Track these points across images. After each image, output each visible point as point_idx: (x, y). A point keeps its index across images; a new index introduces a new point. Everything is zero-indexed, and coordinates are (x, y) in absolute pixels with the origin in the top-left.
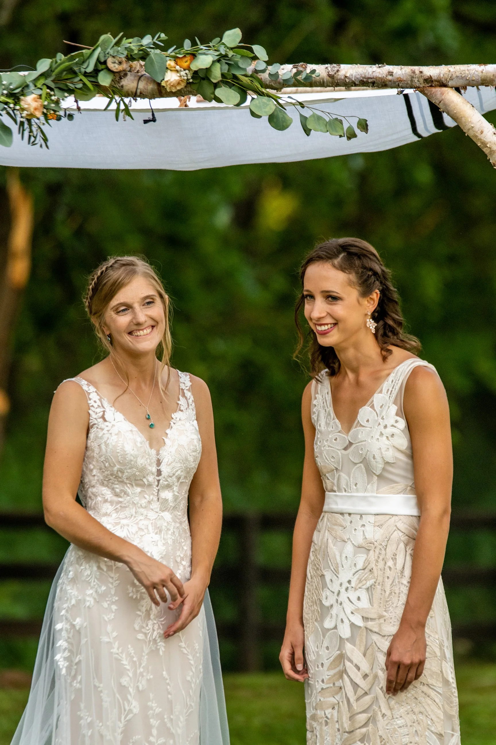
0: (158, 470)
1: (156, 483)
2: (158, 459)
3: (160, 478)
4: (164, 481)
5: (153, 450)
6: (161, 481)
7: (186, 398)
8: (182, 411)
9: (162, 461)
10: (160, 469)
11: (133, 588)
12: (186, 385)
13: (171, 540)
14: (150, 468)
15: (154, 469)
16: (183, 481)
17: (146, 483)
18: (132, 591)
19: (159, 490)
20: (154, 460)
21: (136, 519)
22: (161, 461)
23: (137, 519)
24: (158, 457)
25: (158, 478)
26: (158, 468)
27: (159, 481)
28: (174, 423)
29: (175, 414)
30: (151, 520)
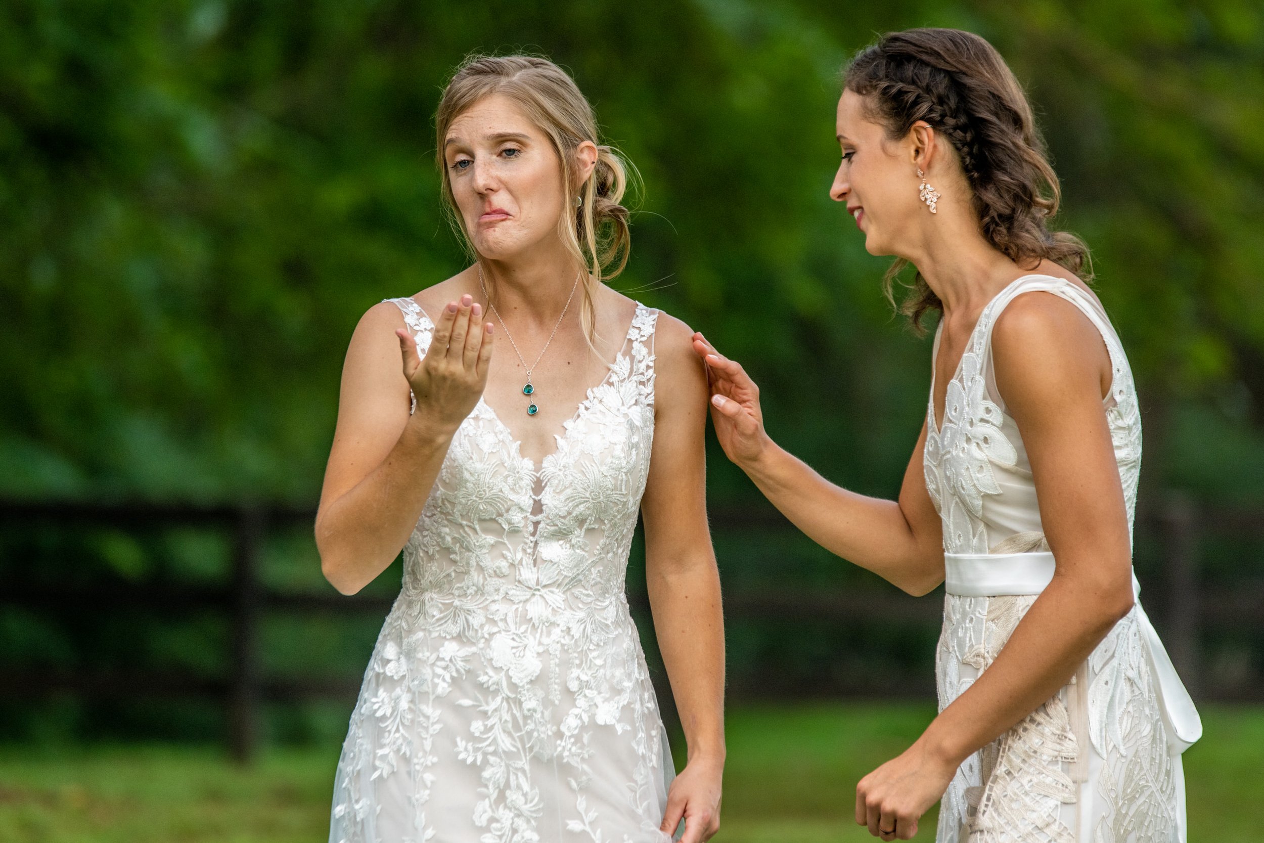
0: (535, 501)
1: (531, 529)
2: (538, 479)
3: (539, 517)
4: (548, 525)
5: (526, 459)
6: (541, 526)
7: (632, 358)
8: (611, 384)
9: (546, 484)
10: (540, 500)
11: (467, 742)
12: (642, 333)
13: (559, 645)
14: (513, 497)
15: (526, 500)
16: (593, 526)
17: (506, 527)
18: (466, 749)
19: (536, 543)
20: (527, 482)
21: (484, 598)
22: (543, 485)
23: (486, 599)
24: (538, 475)
25: (535, 519)
26: (537, 498)
27: (536, 524)
28: (587, 409)
29: (595, 389)
30: (514, 603)
